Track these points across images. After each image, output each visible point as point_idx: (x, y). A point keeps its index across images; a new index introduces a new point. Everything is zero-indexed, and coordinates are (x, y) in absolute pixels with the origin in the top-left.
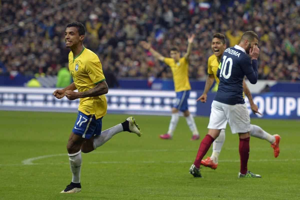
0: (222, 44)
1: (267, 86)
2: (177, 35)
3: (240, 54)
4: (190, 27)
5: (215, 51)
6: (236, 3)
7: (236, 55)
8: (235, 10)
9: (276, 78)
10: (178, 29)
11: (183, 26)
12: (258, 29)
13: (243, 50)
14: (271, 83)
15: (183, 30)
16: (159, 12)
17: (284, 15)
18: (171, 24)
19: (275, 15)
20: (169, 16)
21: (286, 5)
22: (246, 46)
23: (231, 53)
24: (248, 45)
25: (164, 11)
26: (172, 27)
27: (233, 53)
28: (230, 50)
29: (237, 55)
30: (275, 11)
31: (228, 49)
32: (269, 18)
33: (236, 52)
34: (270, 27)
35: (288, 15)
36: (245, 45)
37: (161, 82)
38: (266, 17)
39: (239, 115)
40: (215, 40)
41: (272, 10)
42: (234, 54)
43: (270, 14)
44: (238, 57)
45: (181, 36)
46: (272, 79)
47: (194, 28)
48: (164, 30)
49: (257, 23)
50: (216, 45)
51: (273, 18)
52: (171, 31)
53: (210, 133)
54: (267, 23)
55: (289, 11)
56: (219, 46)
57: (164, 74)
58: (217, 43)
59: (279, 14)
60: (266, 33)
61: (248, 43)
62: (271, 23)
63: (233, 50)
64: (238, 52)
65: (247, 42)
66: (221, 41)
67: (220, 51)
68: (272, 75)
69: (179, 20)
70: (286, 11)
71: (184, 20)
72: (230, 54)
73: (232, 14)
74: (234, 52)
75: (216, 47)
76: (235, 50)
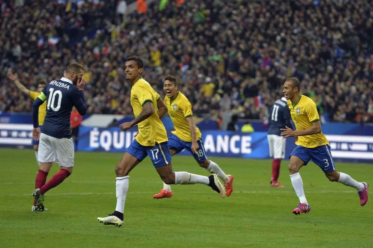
0: (173, 86)
1: (115, 120)
2: (26, 69)
3: (69, 86)
4: (39, 61)
5: (168, 93)
6: (85, 39)
7: (65, 88)
8: (84, 46)
9: (124, 112)
10: (27, 64)
11: (31, 60)
12: (106, 64)
13: (71, 82)
14: (119, 118)
15: (32, 64)
16: (7, 46)
17: (132, 51)
18: (20, 59)
19: (124, 51)
20: (18, 50)
21: (134, 41)
22: (73, 79)
23: (59, 85)
24: (75, 77)
25: (12, 46)
26: (22, 61)
27: (61, 86)
28: (57, 82)
29: (67, 87)
30: (124, 47)
31: (55, 82)
32: (118, 54)
33: (64, 85)
34: (119, 63)
35: (136, 50)
36: (72, 77)
37: (9, 116)
38: (114, 53)
39: (64, 150)
40: (167, 82)
41: (120, 46)
42: (63, 87)
43: (119, 50)
44: (68, 89)
45: (29, 71)
46: (120, 113)
47: (42, 63)
48: (12, 64)
49: (105, 59)
50: (168, 87)
51: (121, 54)
52: (20, 65)
53: (41, 168)
54: (116, 58)
55: (138, 48)
56: (171, 88)
57: (12, 108)
58: (169, 85)
59: (127, 50)
60: (114, 68)
61: (75, 75)
62: (119, 59)
63: (60, 83)
64: (66, 85)
65: (73, 74)
66: (173, 84)
67: (172, 92)
68: (120, 109)
69: (28, 55)
70: (134, 47)
71: (32, 55)
72: (57, 86)
73: (81, 50)
74: (62, 84)
75: (167, 89)
76: (63, 83)
